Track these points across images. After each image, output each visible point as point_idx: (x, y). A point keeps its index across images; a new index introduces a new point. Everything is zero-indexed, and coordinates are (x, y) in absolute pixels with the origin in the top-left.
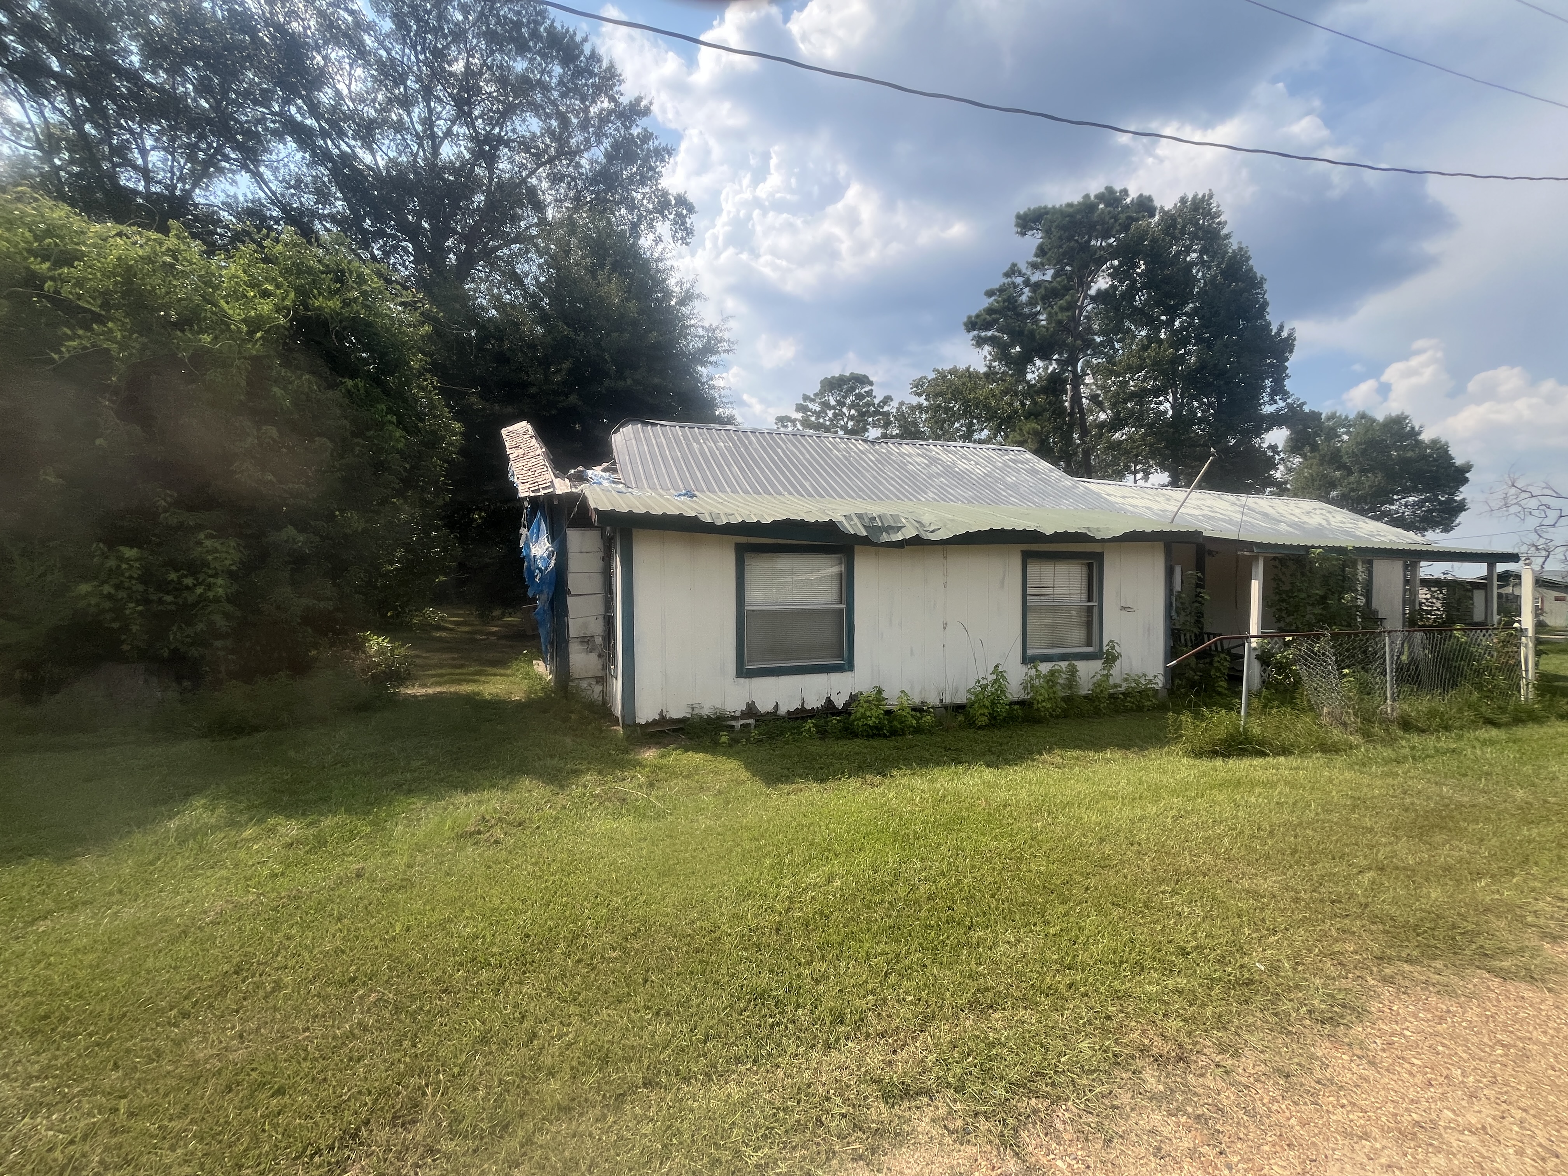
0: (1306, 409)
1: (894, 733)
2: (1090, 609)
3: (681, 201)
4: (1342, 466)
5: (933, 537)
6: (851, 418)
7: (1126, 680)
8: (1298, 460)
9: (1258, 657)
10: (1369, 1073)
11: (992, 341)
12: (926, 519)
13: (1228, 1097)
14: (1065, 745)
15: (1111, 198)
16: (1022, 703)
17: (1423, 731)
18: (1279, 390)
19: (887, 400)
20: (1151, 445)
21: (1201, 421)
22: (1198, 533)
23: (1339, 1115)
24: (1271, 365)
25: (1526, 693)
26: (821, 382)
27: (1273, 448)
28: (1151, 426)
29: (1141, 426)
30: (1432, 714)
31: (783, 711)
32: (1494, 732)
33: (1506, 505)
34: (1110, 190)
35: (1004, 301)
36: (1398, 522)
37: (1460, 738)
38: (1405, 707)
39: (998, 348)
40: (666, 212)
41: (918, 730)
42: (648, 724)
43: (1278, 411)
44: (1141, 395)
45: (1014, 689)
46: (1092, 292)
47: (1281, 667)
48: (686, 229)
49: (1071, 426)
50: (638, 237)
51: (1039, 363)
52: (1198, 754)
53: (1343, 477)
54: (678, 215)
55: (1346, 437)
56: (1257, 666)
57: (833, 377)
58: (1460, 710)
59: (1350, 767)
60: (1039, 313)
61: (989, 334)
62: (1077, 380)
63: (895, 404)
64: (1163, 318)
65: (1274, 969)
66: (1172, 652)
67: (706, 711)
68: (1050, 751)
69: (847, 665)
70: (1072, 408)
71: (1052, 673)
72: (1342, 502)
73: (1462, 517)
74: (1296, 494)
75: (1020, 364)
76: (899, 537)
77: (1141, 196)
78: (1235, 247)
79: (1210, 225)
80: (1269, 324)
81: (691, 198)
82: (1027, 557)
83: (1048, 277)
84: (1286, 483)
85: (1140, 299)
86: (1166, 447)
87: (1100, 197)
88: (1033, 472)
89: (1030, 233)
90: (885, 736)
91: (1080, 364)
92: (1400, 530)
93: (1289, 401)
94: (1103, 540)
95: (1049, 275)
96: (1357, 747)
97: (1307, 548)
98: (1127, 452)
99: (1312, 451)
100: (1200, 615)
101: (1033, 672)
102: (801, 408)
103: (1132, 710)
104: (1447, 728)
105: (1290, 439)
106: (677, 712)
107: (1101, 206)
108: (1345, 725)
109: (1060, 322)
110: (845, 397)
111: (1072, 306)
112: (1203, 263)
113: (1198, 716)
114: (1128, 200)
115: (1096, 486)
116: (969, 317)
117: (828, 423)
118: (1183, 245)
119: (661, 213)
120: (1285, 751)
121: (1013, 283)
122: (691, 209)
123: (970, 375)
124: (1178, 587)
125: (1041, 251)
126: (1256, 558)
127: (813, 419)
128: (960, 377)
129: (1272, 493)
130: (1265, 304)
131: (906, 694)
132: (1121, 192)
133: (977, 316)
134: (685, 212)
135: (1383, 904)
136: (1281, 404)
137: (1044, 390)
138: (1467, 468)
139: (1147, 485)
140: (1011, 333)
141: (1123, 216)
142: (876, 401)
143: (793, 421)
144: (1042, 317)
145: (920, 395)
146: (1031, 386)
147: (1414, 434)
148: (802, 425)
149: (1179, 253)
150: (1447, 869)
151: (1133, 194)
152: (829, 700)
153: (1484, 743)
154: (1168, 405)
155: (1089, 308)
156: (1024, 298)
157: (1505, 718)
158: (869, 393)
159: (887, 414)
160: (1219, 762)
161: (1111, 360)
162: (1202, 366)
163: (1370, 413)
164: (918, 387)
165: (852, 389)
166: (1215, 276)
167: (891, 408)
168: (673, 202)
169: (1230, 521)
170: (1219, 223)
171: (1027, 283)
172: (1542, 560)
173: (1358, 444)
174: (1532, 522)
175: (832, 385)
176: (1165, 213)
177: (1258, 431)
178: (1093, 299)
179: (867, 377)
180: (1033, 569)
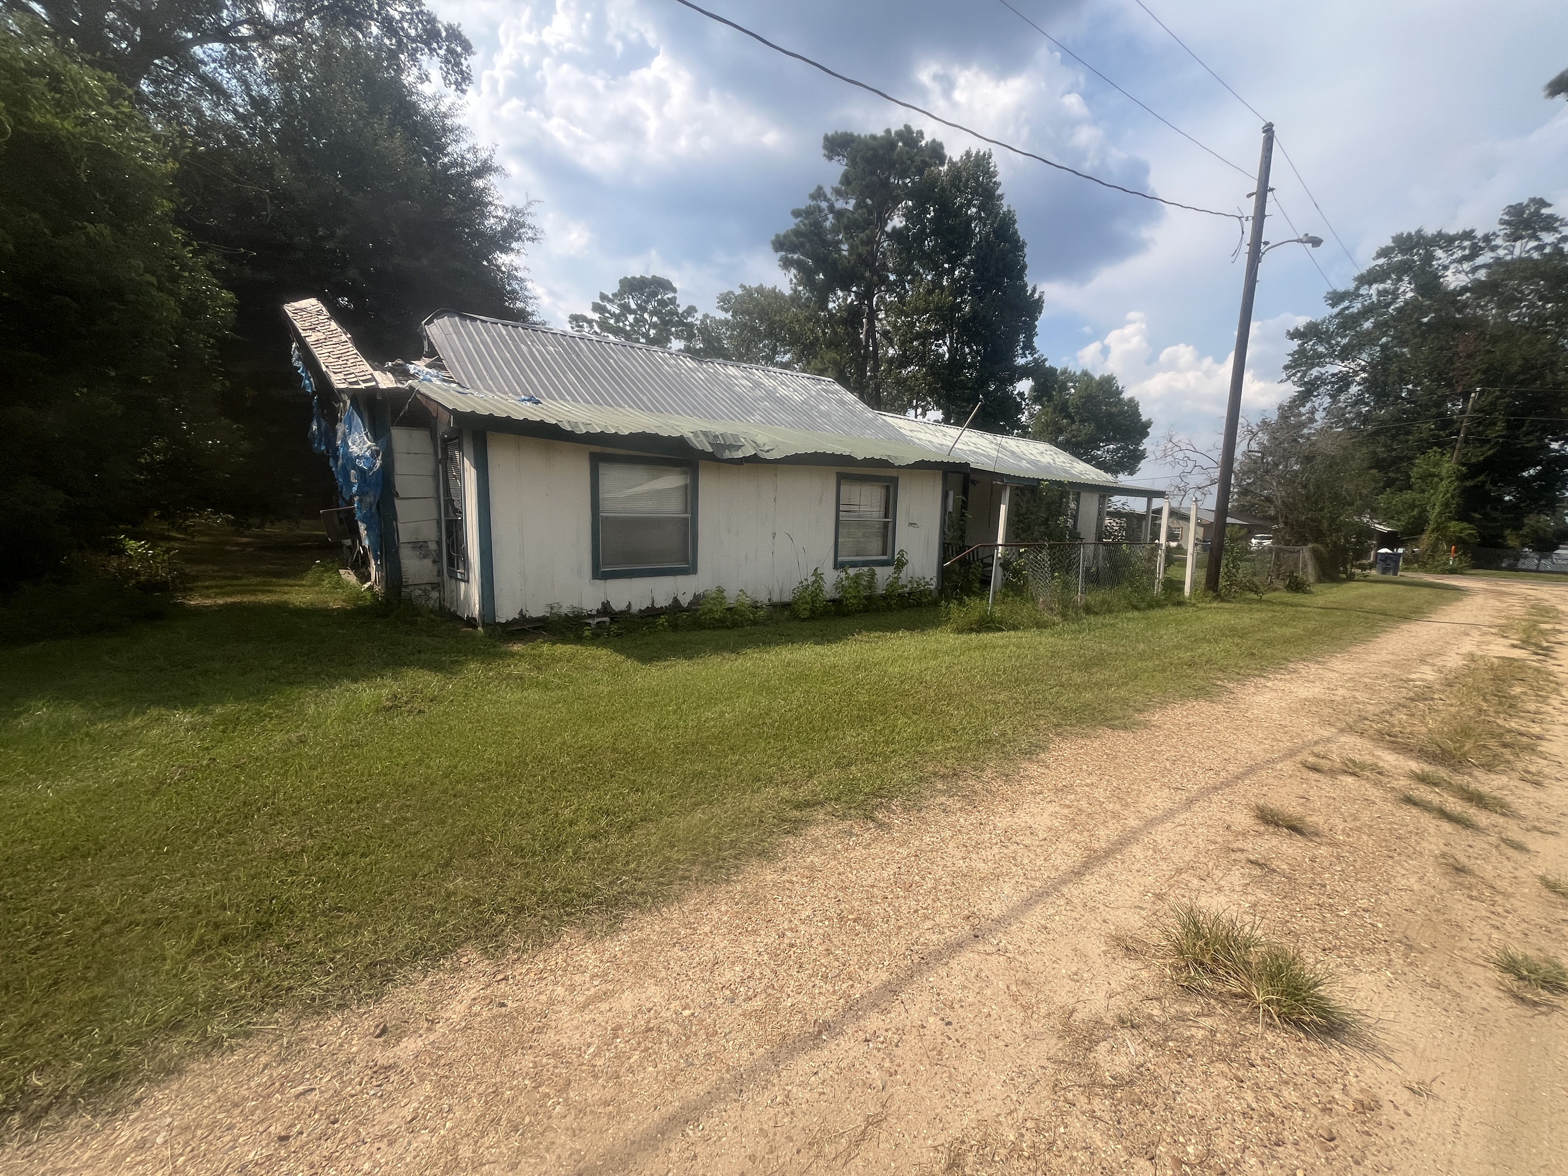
0: (1047, 364)
1: (735, 625)
2: (886, 525)
3: (454, 35)
4: (1068, 416)
5: (768, 456)
6: (653, 326)
7: (910, 582)
8: (1038, 407)
9: (1001, 565)
10: (1047, 771)
11: (799, 265)
12: (761, 439)
13: (978, 787)
14: (869, 630)
15: (909, 137)
16: (833, 601)
17: (1097, 614)
18: (1029, 346)
19: (691, 310)
20: (930, 385)
21: (971, 366)
22: (967, 465)
23: (1031, 787)
24: (1025, 322)
25: (1158, 589)
26: (621, 282)
27: (1021, 394)
28: (932, 366)
29: (924, 366)
30: (1103, 602)
31: (635, 608)
32: (1136, 614)
33: (1165, 456)
34: (908, 128)
35: (811, 225)
36: (1101, 465)
37: (1116, 617)
38: (1089, 598)
39: (804, 273)
40: (435, 45)
41: (755, 623)
42: (508, 623)
43: (1027, 363)
44: (924, 336)
45: (829, 590)
46: (888, 228)
47: (1016, 573)
48: (462, 72)
49: (865, 358)
50: (400, 70)
51: (840, 293)
52: (960, 631)
53: (1068, 425)
54: (449, 50)
55: (1073, 391)
56: (1000, 569)
57: (634, 278)
58: (1119, 600)
59: (1053, 636)
60: (840, 242)
61: (795, 257)
62: (872, 316)
63: (699, 316)
64: (946, 266)
65: (1003, 734)
66: (944, 558)
67: (565, 610)
68: (859, 633)
69: (691, 569)
70: (867, 341)
71: (857, 576)
72: (1064, 446)
73: (1143, 464)
74: (1036, 437)
75: (823, 293)
76: (739, 454)
77: (934, 141)
78: (1005, 209)
79: (988, 184)
80: (1026, 285)
81: (466, 33)
82: (842, 478)
83: (850, 207)
84: (1028, 426)
85: (928, 244)
86: (942, 388)
87: (899, 134)
88: (842, 402)
89: (836, 158)
90: (728, 628)
91: (875, 299)
92: (1102, 472)
93: (1036, 356)
94: (900, 467)
95: (851, 205)
96: (1058, 624)
97: (1038, 480)
98: (911, 390)
99: (1048, 401)
100: (963, 531)
101: (843, 575)
102: (597, 308)
103: (914, 606)
104: (1111, 612)
105: (1034, 389)
106: (536, 611)
107: (900, 144)
108: (1052, 609)
109: (860, 255)
110: (647, 302)
111: (870, 241)
112: (980, 218)
113: (961, 603)
114: (923, 143)
115: (892, 420)
116: (777, 236)
117: (628, 328)
118: (966, 199)
119: (428, 44)
120: (1015, 628)
121: (819, 207)
122: (467, 47)
123: (775, 295)
124: (950, 508)
125: (846, 180)
126: (1005, 486)
127: (612, 321)
128: (766, 297)
129: (1018, 435)
130: (1024, 267)
131: (744, 593)
132: (918, 132)
133: (785, 236)
134: (459, 49)
135: (1062, 701)
136: (1030, 358)
137: (844, 322)
138: (1148, 424)
139: (925, 420)
140: (816, 260)
141: (918, 159)
142: (680, 310)
143: (590, 322)
144: (845, 247)
145: (727, 311)
146: (832, 315)
147: (1118, 393)
148: (600, 327)
149: (962, 206)
150: (1096, 684)
151: (927, 139)
152: (676, 600)
153: (1129, 620)
154: (945, 348)
155: (885, 244)
156: (828, 224)
157: (1143, 605)
158: (673, 301)
159: (691, 326)
160: (973, 635)
161: (901, 298)
162: (974, 315)
163: (1090, 372)
164: (725, 301)
165: (654, 294)
166: (988, 234)
167: (696, 319)
168: (444, 34)
169: (988, 457)
170: (995, 183)
171: (831, 209)
172: (1180, 498)
173: (1081, 397)
174: (1179, 469)
175: (632, 286)
176: (952, 164)
177: (1012, 381)
178: (890, 236)
179: (670, 284)
180: (844, 488)
